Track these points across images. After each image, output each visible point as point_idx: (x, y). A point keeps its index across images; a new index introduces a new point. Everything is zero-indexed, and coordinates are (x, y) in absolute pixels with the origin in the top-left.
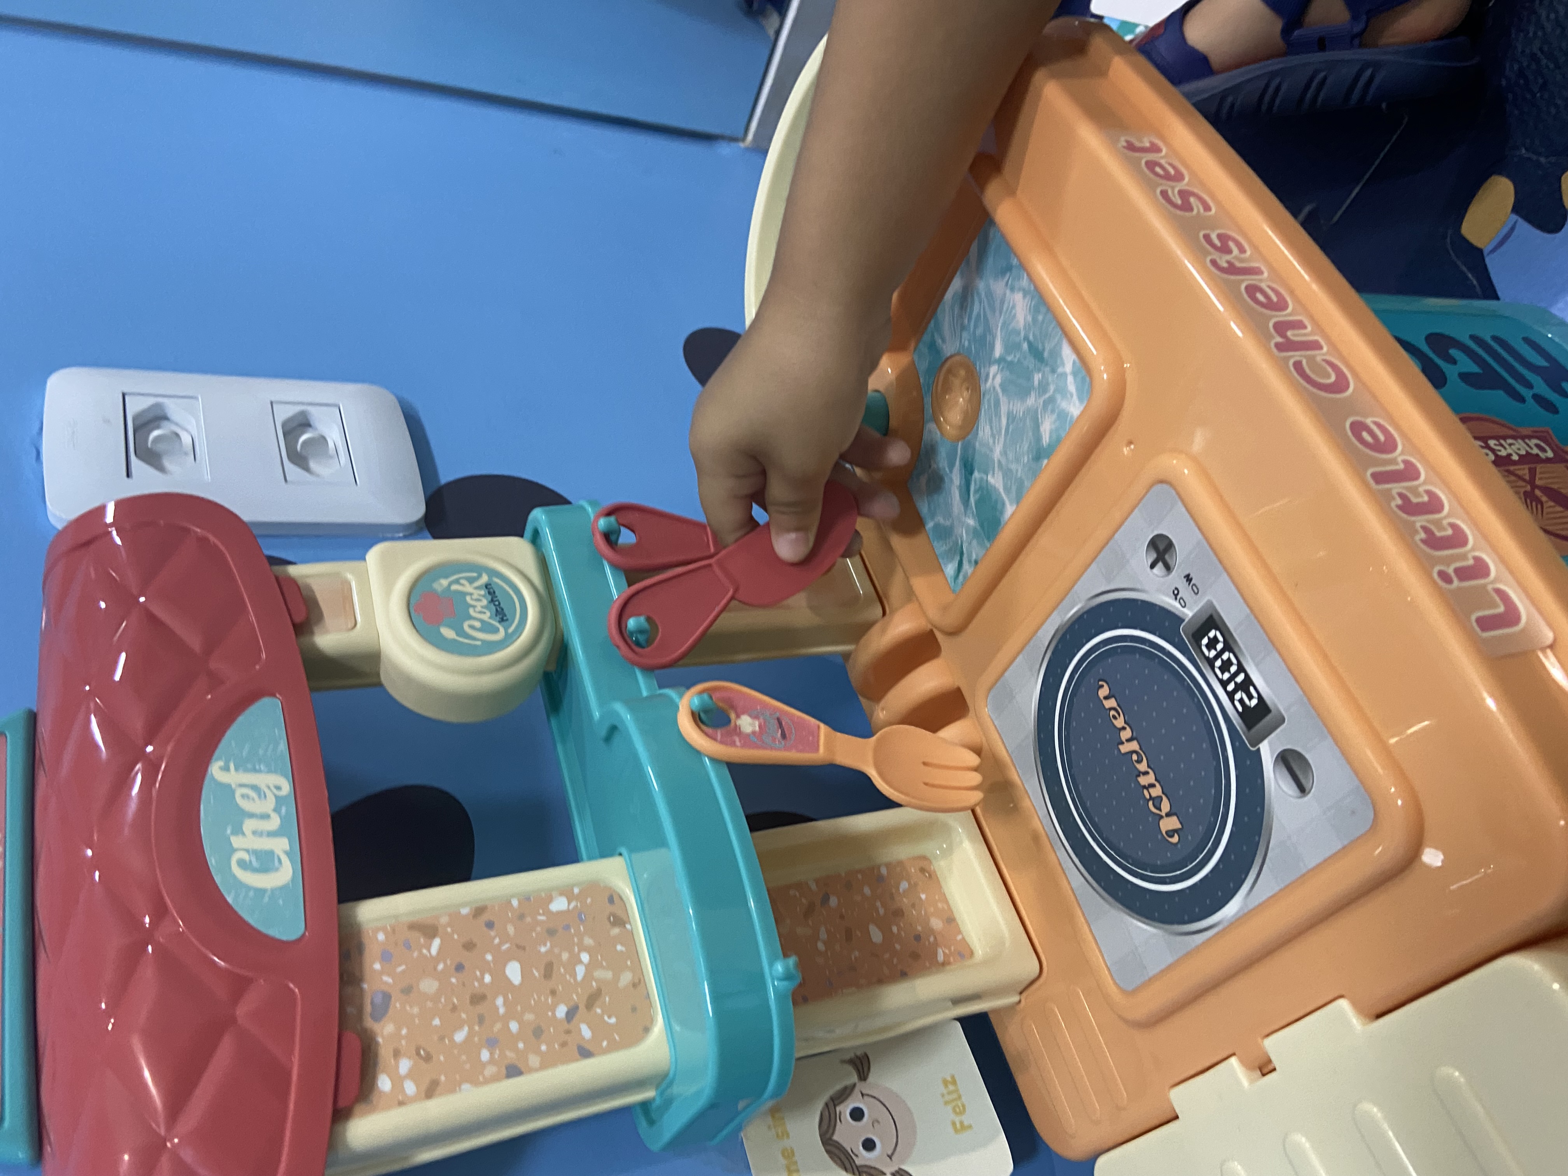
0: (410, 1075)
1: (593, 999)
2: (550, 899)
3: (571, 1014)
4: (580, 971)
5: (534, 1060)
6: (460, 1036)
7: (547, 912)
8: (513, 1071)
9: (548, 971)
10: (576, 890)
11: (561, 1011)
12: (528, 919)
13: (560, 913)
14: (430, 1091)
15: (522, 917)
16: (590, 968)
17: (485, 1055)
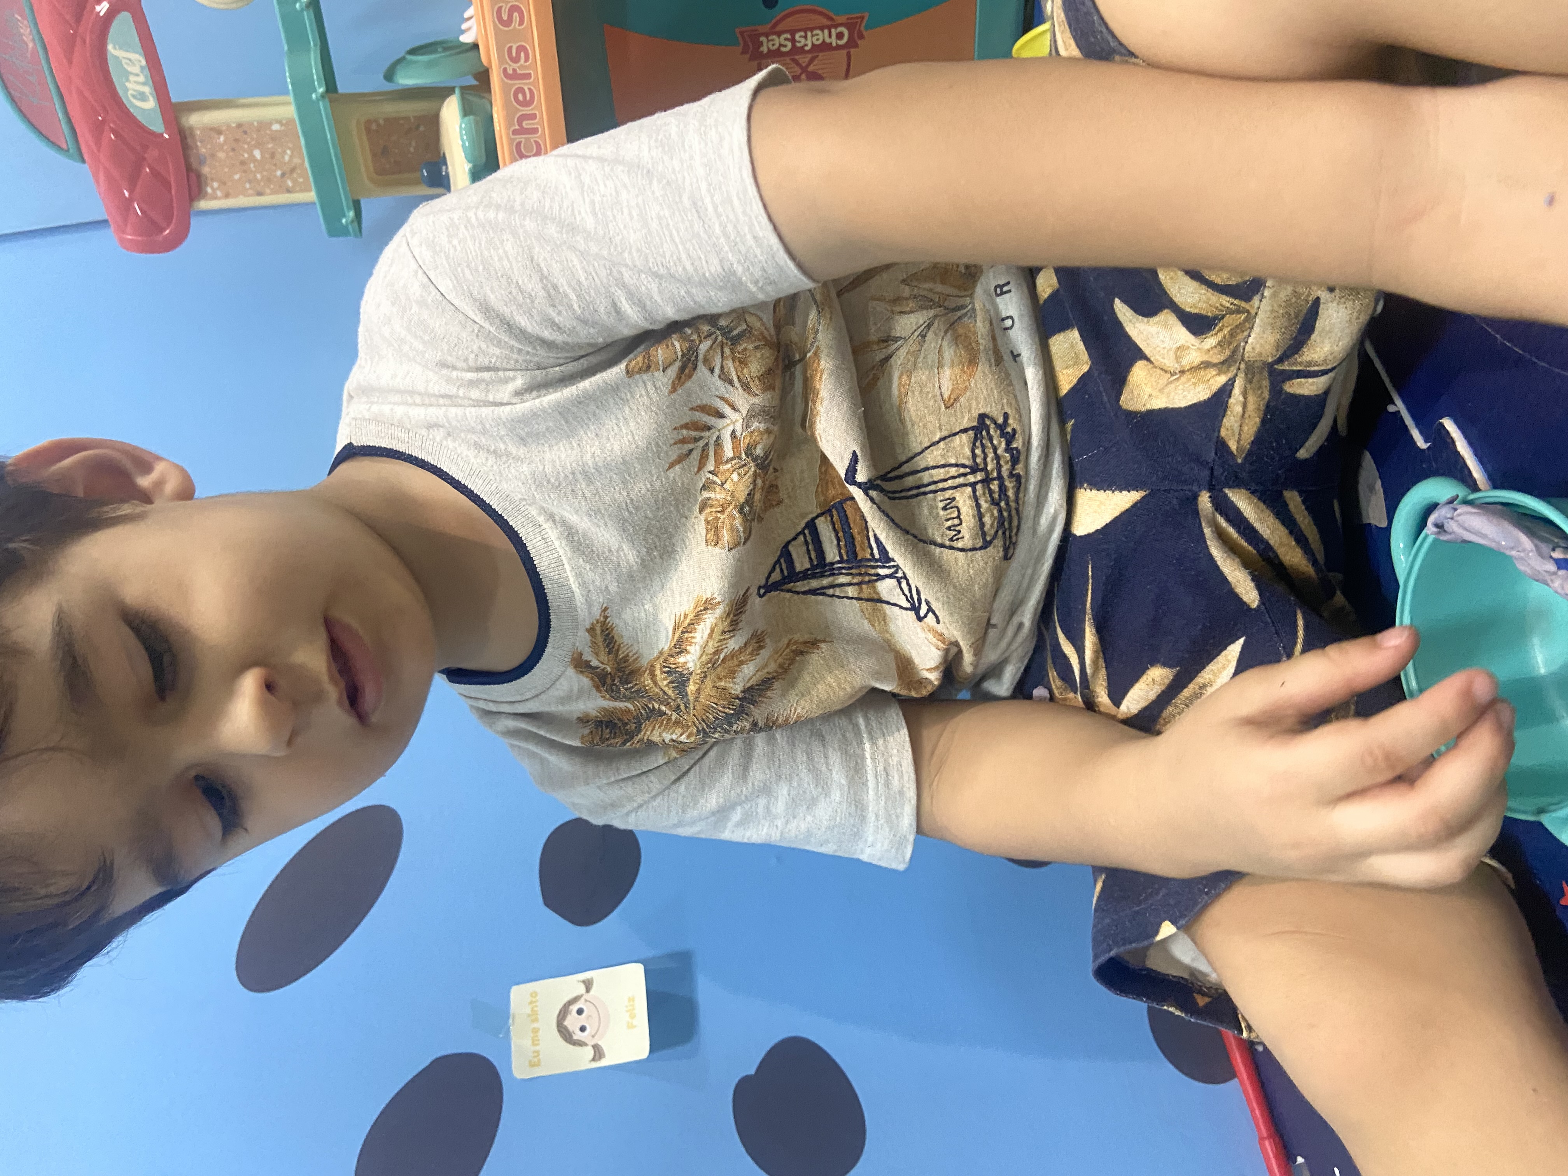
0: (218, 188)
1: (293, 170)
2: (270, 124)
3: (283, 175)
4: (287, 158)
5: (268, 191)
6: (237, 177)
7: (271, 130)
8: (260, 194)
9: (273, 155)
10: (284, 122)
11: (279, 173)
12: (263, 133)
13: (276, 131)
14: (227, 196)
15: (259, 130)
16: (291, 157)
17: (248, 186)
